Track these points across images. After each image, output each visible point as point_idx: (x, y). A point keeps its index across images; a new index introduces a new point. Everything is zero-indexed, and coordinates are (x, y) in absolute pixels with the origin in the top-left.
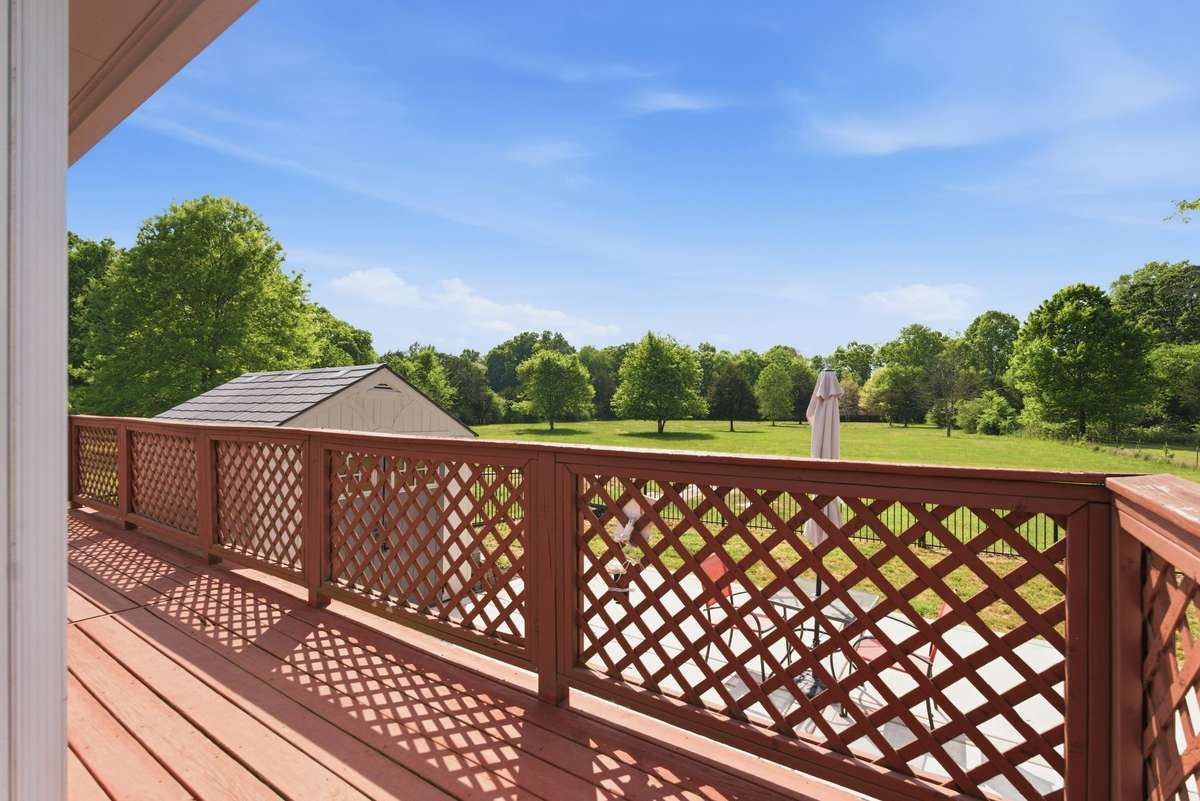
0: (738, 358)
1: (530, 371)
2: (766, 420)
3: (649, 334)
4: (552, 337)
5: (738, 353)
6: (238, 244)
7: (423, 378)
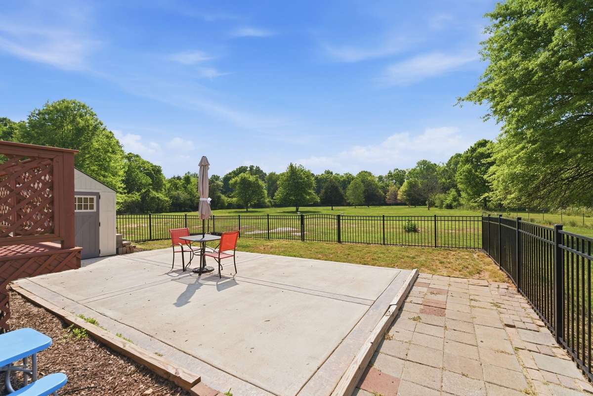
0: (343, 177)
1: (236, 183)
2: (352, 206)
3: (291, 165)
4: (255, 168)
5: (343, 175)
6: (79, 123)
7: (185, 188)
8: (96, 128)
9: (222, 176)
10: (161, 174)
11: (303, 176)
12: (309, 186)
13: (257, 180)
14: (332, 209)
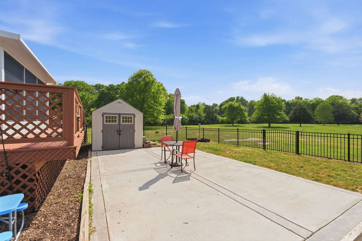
0: (312, 101)
1: (225, 108)
2: (320, 123)
3: (265, 94)
4: (240, 98)
5: (312, 99)
6: (146, 80)
7: (197, 111)
8: (153, 82)
9: (219, 104)
10: (184, 104)
11: (275, 102)
12: (280, 108)
13: (240, 105)
14: (300, 126)
